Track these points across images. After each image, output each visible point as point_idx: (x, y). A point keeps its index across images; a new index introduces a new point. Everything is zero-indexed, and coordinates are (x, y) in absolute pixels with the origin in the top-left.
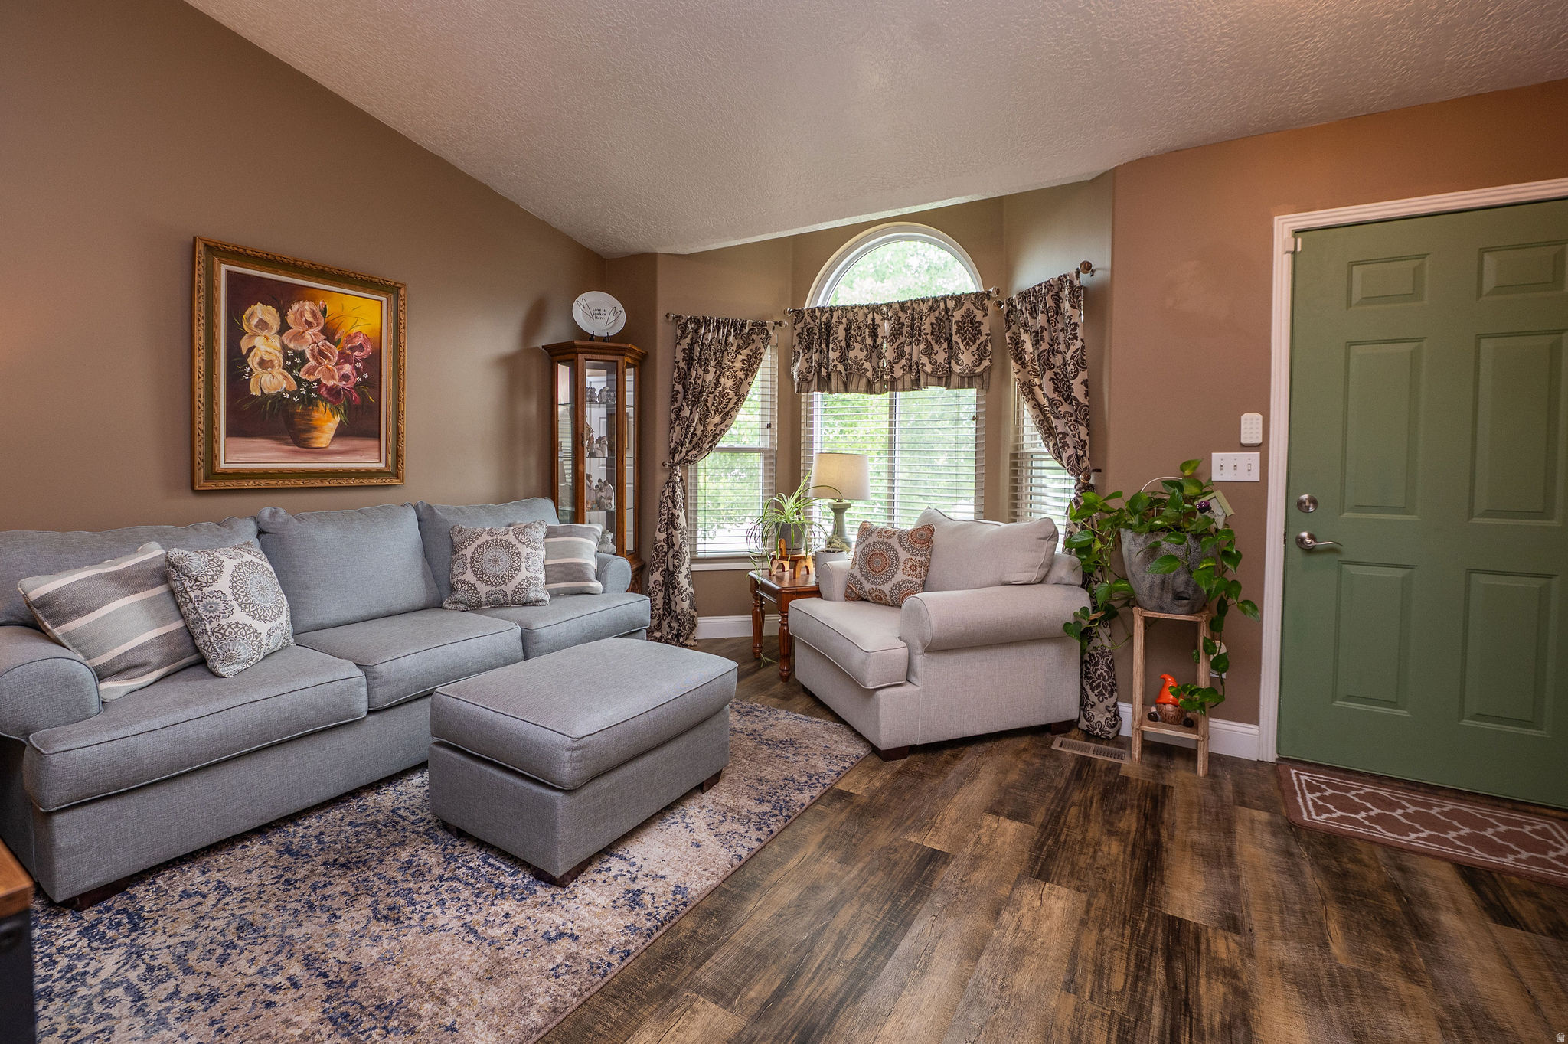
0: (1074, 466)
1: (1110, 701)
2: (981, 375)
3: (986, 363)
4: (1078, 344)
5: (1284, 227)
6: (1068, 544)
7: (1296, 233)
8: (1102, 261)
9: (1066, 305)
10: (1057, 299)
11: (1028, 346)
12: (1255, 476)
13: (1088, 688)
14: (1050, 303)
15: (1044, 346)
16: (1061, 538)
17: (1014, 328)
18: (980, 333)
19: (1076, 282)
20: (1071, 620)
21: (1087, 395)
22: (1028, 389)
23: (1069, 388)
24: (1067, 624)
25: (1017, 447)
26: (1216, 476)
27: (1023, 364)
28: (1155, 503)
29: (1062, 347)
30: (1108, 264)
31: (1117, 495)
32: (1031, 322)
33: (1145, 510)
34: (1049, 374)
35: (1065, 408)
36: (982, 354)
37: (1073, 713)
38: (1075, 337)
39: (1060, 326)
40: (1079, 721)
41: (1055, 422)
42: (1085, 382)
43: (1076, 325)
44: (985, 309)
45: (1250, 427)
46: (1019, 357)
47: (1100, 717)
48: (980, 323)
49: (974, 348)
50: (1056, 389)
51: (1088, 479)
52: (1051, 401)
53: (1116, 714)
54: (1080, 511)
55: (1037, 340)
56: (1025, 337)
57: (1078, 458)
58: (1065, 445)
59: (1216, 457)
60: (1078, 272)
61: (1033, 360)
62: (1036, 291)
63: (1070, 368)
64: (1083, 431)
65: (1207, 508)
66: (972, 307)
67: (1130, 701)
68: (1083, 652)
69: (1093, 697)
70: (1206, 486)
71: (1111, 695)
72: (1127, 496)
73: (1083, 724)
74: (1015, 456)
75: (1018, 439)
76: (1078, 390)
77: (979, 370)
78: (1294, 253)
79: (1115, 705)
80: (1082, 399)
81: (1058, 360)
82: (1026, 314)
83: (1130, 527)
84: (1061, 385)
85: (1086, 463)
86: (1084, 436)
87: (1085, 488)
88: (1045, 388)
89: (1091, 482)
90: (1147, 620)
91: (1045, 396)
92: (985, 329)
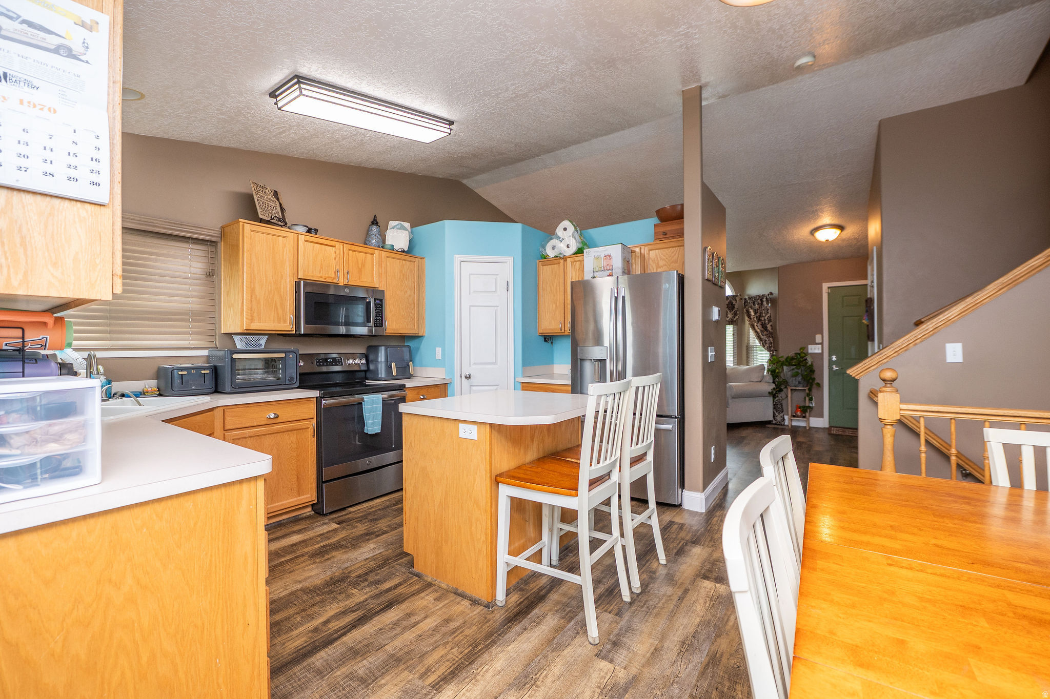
0: (769, 349)
1: (782, 415)
2: (735, 321)
3: (737, 317)
4: (769, 315)
5: (825, 286)
6: (768, 370)
7: (829, 288)
8: (775, 290)
9: (765, 303)
10: (762, 301)
11: (752, 313)
12: (820, 351)
13: (775, 412)
14: (759, 302)
15: (758, 314)
16: (766, 369)
17: (747, 307)
18: (734, 308)
19: (768, 297)
20: (771, 391)
21: (772, 329)
22: (753, 326)
23: (766, 327)
24: (769, 392)
25: (748, 343)
26: (810, 351)
27: (751, 319)
28: (792, 359)
29: (764, 315)
30: (777, 292)
31: (782, 357)
32: (753, 306)
33: (789, 361)
34: (760, 323)
35: (765, 333)
36: (735, 314)
37: (771, 418)
38: (768, 313)
39: (763, 308)
40: (772, 421)
41: (762, 337)
42: (771, 326)
43: (768, 309)
44: (736, 300)
45: (818, 338)
46: (749, 316)
47: (779, 419)
48: (734, 305)
49: (733, 312)
50: (762, 327)
51: (773, 353)
52: (761, 331)
53: (784, 418)
54: (771, 361)
55: (756, 312)
56: (751, 310)
57: (770, 347)
58: (766, 343)
59: (810, 346)
60: (768, 295)
61: (754, 318)
62: (755, 297)
63: (767, 321)
64: (771, 339)
65: (806, 359)
66: (732, 300)
67: (788, 415)
68: (773, 401)
69: (777, 414)
70: (807, 354)
71: (782, 412)
72: (785, 357)
73: (774, 422)
74: (747, 346)
75: (748, 340)
76: (769, 327)
77: (735, 319)
78: (828, 293)
79: (783, 416)
80: (771, 330)
81: (762, 319)
82: (751, 304)
83: (786, 365)
84: (764, 326)
85: (772, 349)
86: (772, 341)
87: (772, 356)
88: (758, 328)
89: (774, 354)
90: (791, 390)
91: (758, 329)
92: (736, 307)
